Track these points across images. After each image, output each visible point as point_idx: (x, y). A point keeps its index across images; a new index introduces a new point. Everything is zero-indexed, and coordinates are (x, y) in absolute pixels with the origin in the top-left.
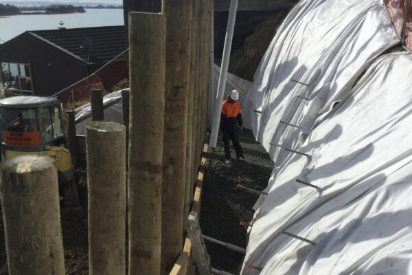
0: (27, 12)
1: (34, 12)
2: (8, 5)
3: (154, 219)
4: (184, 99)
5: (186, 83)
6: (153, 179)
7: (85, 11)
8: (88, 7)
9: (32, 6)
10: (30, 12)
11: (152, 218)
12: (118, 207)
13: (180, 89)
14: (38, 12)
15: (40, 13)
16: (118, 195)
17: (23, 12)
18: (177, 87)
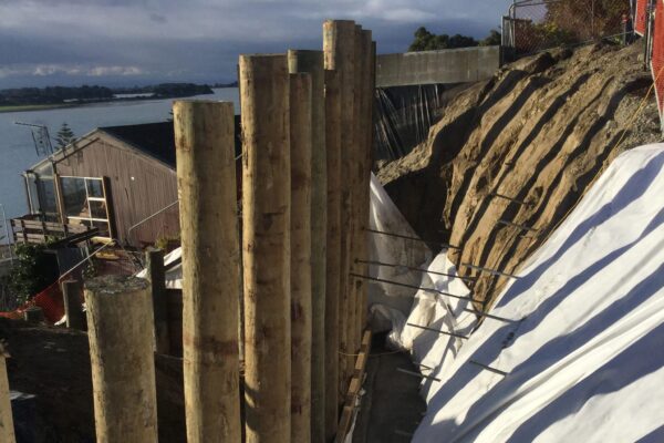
0: (124, 96)
1: (135, 95)
2: (96, 87)
3: (226, 429)
4: (282, 233)
5: (285, 207)
6: (221, 364)
7: (212, 92)
8: (217, 86)
9: (133, 87)
10: (130, 96)
11: (223, 428)
12: (141, 414)
13: (274, 218)
14: (141, 95)
15: (144, 98)
16: (139, 394)
17: (118, 96)
18: (269, 215)
